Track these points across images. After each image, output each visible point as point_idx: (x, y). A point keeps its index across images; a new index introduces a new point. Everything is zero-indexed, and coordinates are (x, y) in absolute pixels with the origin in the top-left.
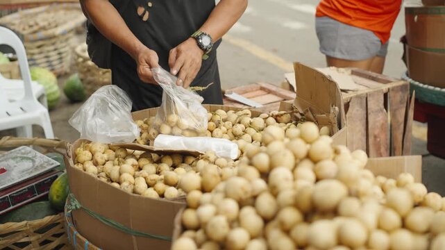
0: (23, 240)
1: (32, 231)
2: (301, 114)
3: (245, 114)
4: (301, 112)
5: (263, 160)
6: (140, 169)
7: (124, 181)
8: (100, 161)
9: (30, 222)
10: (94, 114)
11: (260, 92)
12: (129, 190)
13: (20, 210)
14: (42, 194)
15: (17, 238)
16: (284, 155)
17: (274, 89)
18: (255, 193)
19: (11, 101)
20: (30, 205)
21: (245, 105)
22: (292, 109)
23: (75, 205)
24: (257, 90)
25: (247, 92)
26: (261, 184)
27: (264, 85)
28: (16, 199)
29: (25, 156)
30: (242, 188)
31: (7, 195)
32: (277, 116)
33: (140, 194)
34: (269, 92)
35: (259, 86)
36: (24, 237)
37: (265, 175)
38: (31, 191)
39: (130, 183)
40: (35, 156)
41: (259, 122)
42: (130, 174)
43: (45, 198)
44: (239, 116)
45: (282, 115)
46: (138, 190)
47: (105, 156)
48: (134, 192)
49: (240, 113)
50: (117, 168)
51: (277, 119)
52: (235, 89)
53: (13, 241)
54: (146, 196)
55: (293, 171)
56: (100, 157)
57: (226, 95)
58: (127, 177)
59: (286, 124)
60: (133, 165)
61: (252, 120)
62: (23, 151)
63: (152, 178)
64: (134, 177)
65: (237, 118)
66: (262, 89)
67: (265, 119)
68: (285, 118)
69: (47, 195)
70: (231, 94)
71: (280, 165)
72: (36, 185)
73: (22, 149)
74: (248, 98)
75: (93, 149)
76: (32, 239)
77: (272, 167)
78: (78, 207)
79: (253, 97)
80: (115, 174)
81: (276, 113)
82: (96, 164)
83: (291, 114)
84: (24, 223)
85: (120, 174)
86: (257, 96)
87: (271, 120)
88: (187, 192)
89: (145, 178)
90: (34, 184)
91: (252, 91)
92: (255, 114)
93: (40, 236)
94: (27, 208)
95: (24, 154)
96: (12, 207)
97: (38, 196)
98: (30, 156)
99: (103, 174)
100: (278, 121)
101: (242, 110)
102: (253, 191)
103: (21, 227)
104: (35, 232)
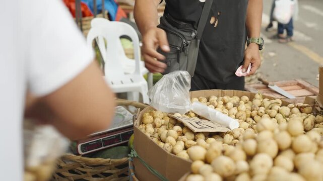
0: (107, 172)
1: (113, 166)
2: (321, 108)
3: (276, 103)
4: (321, 106)
5: (251, 145)
6: (183, 134)
7: (168, 142)
8: (158, 124)
9: (112, 160)
10: (162, 90)
11: (297, 87)
12: (169, 150)
13: (108, 150)
14: (125, 142)
15: (103, 170)
16: (269, 144)
17: (307, 85)
18: (237, 172)
19: (126, 74)
20: (115, 148)
21: (282, 95)
22: (315, 103)
23: (134, 155)
24: (295, 85)
25: (286, 86)
26: (243, 165)
27: (301, 82)
28: (107, 142)
29: (119, 113)
30: (227, 167)
31: (101, 139)
32: (301, 107)
33: (175, 154)
34: (304, 87)
35: (296, 82)
36: (108, 169)
37: (250, 158)
38: (118, 138)
39: (171, 145)
40: (126, 114)
41: (286, 110)
42: (174, 137)
43: (126, 144)
44: (271, 104)
45: (305, 107)
46: (175, 151)
47: (163, 121)
48: (172, 152)
49: (273, 101)
50: (166, 131)
51: (301, 109)
52: (277, 82)
53: (100, 171)
54: (179, 157)
55: (274, 159)
56: (159, 121)
57: (269, 86)
58: (171, 139)
59: (307, 114)
60: (178, 132)
61: (280, 108)
62: (119, 110)
63: (189, 143)
64: (177, 140)
65: (270, 105)
66: (299, 84)
67: (291, 108)
68: (307, 110)
69: (127, 142)
70: (273, 86)
71: (264, 152)
72: (122, 134)
73: (120, 108)
74: (286, 90)
75: (155, 116)
76: (114, 171)
77: (257, 152)
78: (135, 156)
79: (290, 90)
80: (163, 136)
81: (301, 104)
82: (155, 126)
83: (313, 107)
84: (108, 159)
85: (167, 136)
86: (294, 90)
87: (296, 110)
88: (193, 161)
89: (184, 142)
90: (120, 133)
91: (291, 85)
92: (285, 104)
93: (119, 170)
94: (113, 149)
95: (119, 111)
96: (103, 148)
97: (122, 142)
98: (122, 113)
99: (156, 135)
100: (301, 112)
101: (274, 99)
102: (236, 170)
103: (106, 162)
104: (115, 167)
